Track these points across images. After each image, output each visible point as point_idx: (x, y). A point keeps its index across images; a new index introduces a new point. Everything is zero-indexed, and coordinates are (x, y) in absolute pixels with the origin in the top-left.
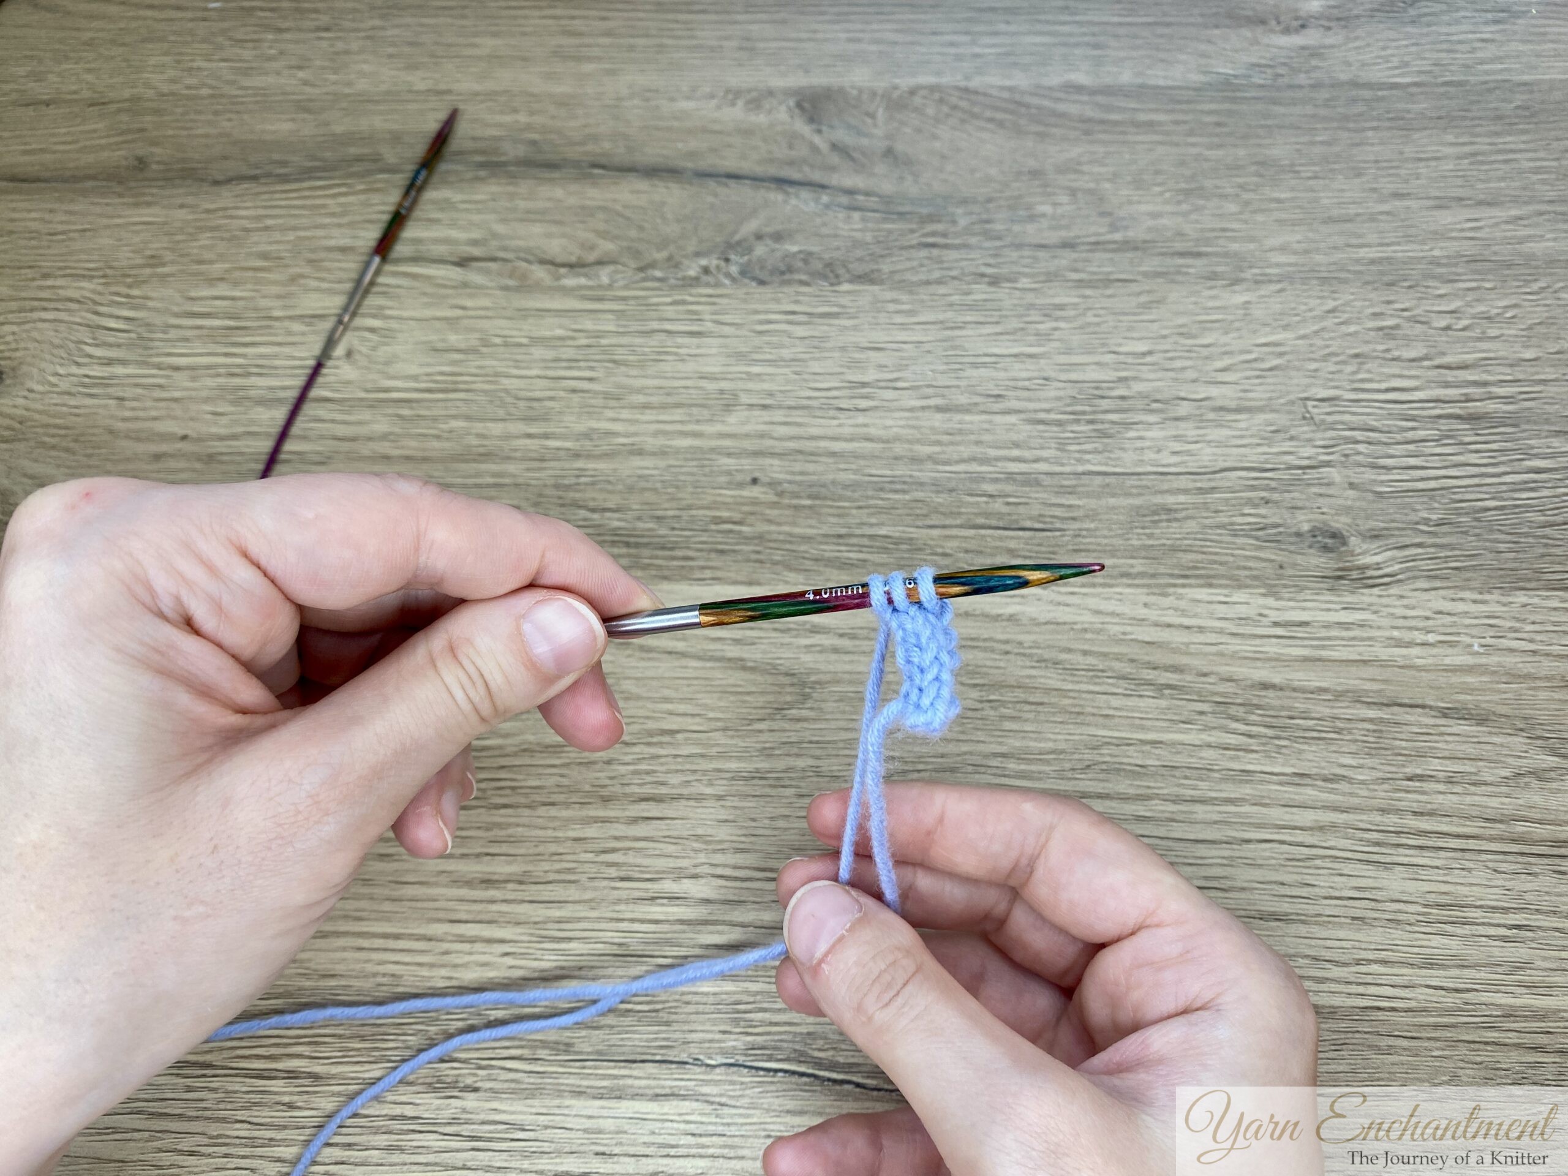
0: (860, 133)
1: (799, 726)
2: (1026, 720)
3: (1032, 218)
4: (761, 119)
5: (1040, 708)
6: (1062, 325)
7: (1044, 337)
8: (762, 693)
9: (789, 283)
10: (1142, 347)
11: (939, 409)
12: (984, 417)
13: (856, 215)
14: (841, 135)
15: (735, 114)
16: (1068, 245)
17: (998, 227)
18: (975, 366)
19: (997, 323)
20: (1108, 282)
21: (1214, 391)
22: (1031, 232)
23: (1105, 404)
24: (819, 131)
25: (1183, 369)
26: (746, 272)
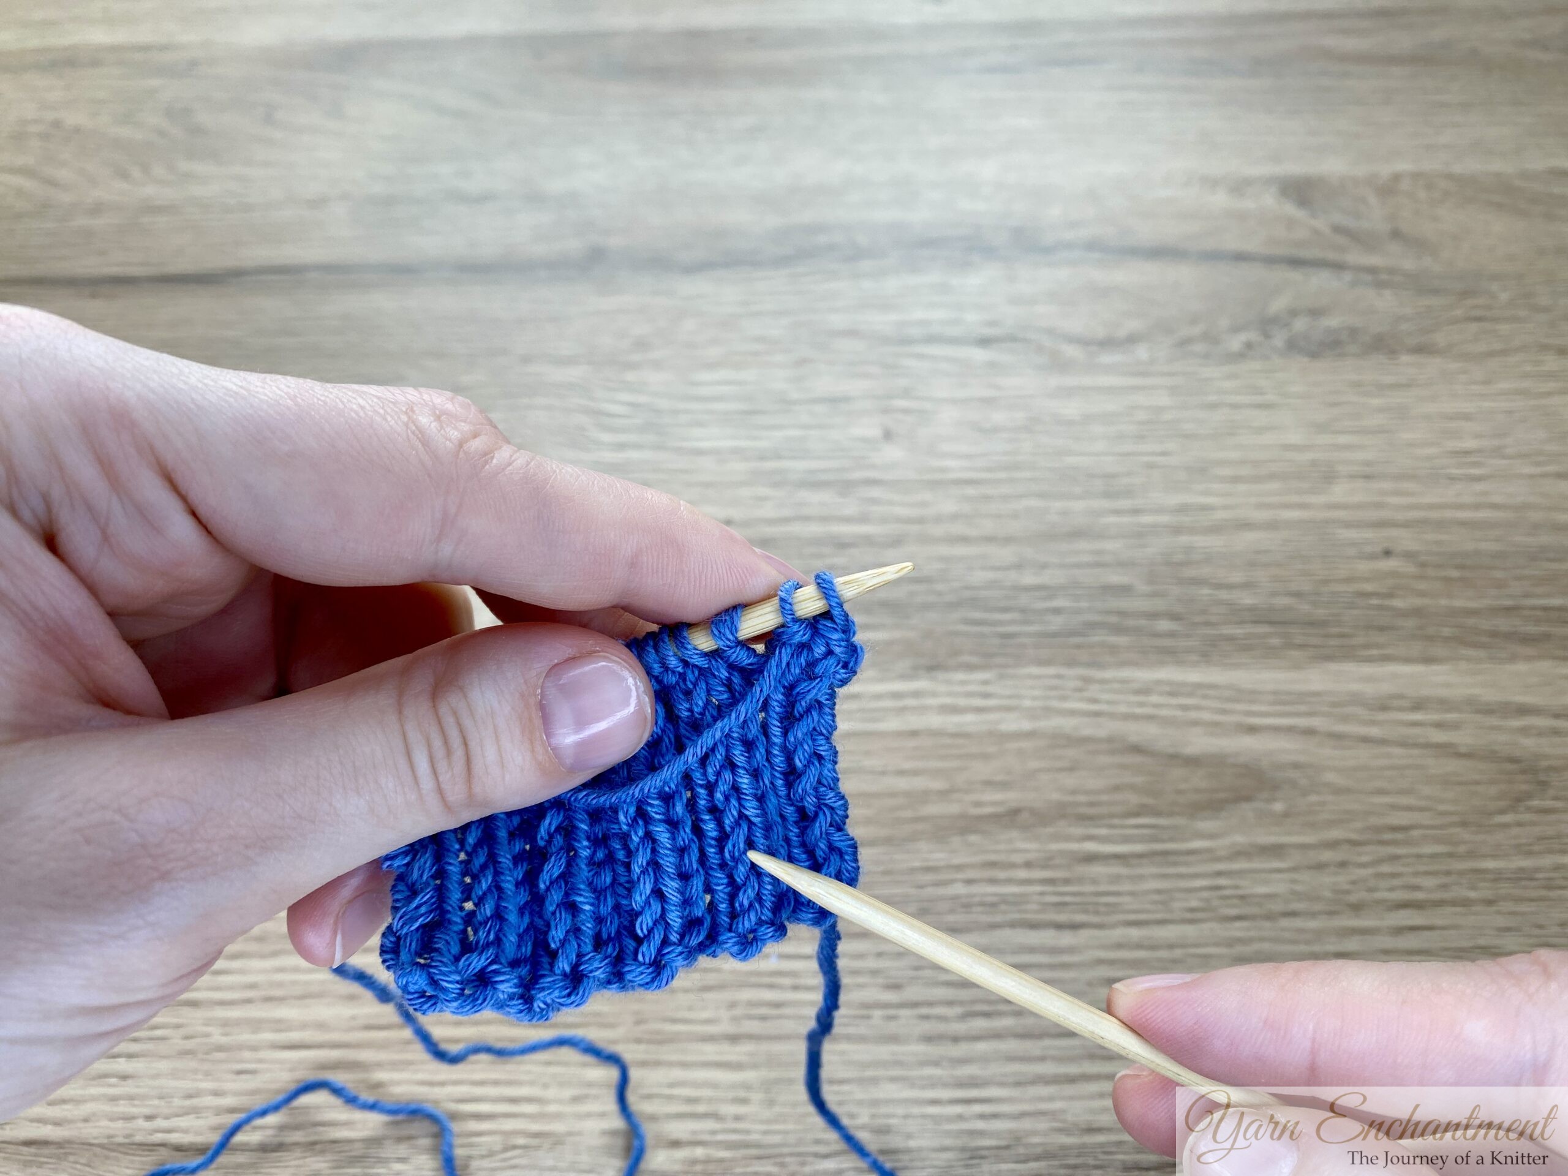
0: (1356, 215)
1: (1549, 818)
4: (1248, 204)
8: (1491, 782)
9: (1341, 356)
11: (1560, 476)
13: (1387, 292)
14: (1339, 218)
17: (1543, 301)
24: (1314, 215)
26: (1293, 346)
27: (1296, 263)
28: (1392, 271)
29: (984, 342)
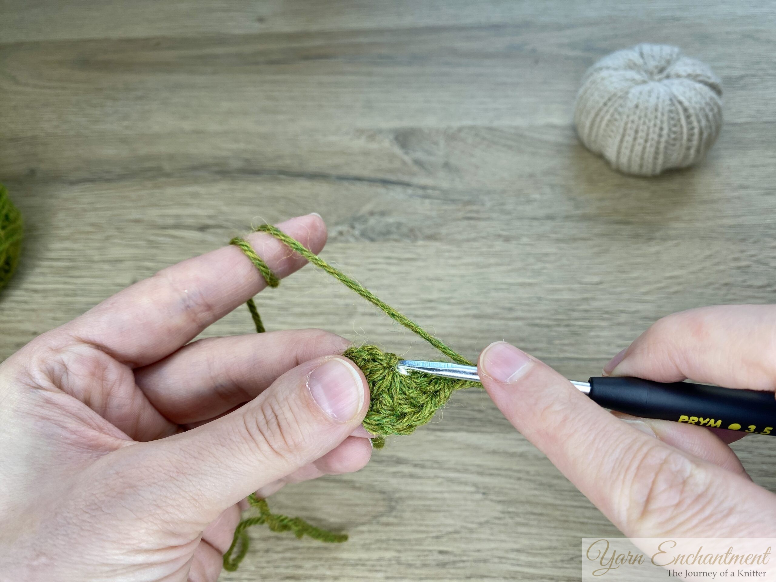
0: (429, 153)
1: (387, 529)
2: (532, 526)
3: (529, 202)
4: (374, 146)
5: (541, 518)
6: (548, 265)
7: (537, 273)
8: (365, 505)
9: (387, 240)
10: (596, 279)
11: (475, 317)
12: (502, 322)
13: (427, 201)
14: (420, 155)
15: (360, 143)
16: (550, 217)
17: (509, 207)
18: (497, 290)
19: (508, 265)
20: (574, 239)
21: (640, 307)
22: (529, 210)
23: (575, 315)
24: (407, 153)
25: (621, 293)
26: (364, 234)
27: (385, 182)
28: (434, 188)
29: (203, 228)
